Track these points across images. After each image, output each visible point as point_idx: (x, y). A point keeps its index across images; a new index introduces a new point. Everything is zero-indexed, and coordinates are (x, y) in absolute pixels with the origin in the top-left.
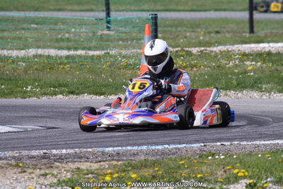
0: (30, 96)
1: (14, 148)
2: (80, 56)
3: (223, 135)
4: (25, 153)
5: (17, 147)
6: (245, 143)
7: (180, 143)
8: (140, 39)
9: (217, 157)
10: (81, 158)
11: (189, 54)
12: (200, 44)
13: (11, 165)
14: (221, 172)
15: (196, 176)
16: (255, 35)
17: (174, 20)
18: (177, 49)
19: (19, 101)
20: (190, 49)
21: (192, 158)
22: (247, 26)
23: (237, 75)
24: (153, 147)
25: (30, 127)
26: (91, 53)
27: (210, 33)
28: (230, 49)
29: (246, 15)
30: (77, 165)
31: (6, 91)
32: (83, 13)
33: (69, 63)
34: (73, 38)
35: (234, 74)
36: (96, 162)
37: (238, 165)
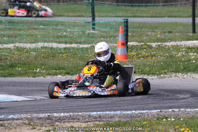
0: (38, 76)
1: (27, 112)
2: (73, 48)
3: (173, 104)
4: (35, 115)
5: (29, 111)
6: (189, 110)
7: (143, 110)
8: (116, 37)
10: (74, 119)
11: (150, 47)
12: (158, 40)
13: (25, 124)
14: (173, 130)
16: (196, 34)
17: (140, 23)
18: (142, 44)
19: (31, 79)
20: (150, 44)
21: (152, 120)
22: (191, 27)
23: (184, 62)
24: (125, 112)
25: (38, 97)
26: (81, 46)
27: (165, 32)
28: (179, 44)
29: (190, 20)
30: (71, 124)
31: (22, 72)
32: (76, 18)
33: (66, 53)
34: (69, 36)
35: (181, 61)
36: (85, 122)
37: (184, 125)
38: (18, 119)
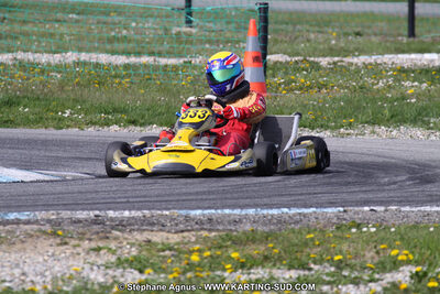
0: (68, 126)
1: (49, 205)
2: (146, 66)
3: (371, 196)
4: (66, 214)
5: (53, 205)
6: (407, 209)
7: (306, 206)
8: (238, 42)
9: (365, 229)
10: (153, 224)
11: (316, 66)
12: (331, 52)
13: (45, 233)
14: (372, 254)
15: (332, 259)
16: (416, 40)
17: (291, 13)
18: (296, 58)
19: (51, 133)
20: (316, 59)
22: (405, 24)
23: (391, 101)
24: (265, 212)
25: (69, 174)
26: (163, 61)
27: (347, 34)
28: (379, 62)
29: (404, 7)
30: (146, 235)
31: (31, 117)
33: (129, 76)
34: (133, 37)
35: (386, 99)
36: (176, 232)
37: (398, 243)
38: (28, 222)
